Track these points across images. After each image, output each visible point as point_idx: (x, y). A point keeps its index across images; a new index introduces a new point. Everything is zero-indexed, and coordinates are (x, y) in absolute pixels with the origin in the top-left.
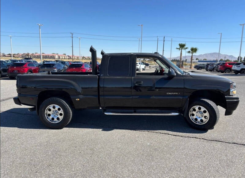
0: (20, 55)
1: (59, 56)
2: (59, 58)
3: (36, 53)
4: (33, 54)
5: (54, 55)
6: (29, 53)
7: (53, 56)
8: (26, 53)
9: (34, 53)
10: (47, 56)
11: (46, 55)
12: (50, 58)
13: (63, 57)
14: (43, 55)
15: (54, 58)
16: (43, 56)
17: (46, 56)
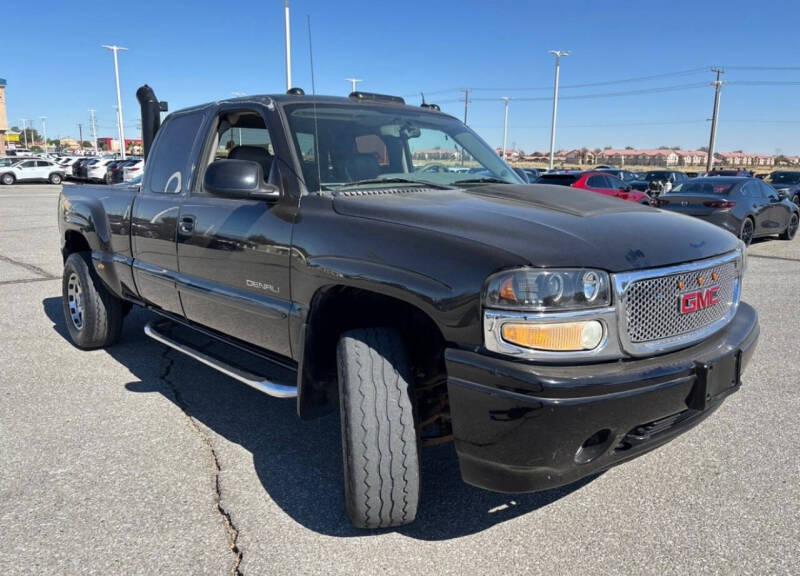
0: (561, 156)
1: (681, 157)
2: (681, 162)
3: (606, 149)
4: (598, 151)
5: (663, 152)
6: (587, 148)
7: (660, 156)
8: (580, 148)
9: (602, 150)
10: (640, 157)
11: (637, 153)
12: (649, 164)
13: (697, 160)
14: (629, 152)
15: (663, 164)
16: (629, 156)
17: (637, 157)
